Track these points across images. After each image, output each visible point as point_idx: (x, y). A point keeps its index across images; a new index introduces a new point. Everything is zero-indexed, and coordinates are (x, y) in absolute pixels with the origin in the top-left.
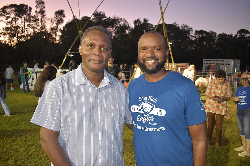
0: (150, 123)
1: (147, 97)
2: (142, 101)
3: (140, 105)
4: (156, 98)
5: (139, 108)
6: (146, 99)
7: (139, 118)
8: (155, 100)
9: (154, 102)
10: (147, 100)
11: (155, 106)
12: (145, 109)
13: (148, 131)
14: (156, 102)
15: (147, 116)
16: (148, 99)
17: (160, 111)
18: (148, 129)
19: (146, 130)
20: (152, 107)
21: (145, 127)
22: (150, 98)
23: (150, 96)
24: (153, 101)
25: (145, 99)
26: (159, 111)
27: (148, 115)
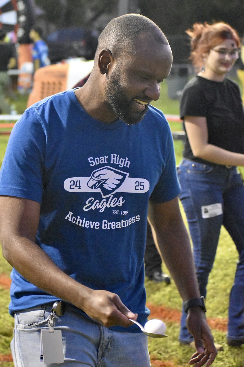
0: (115, 212)
1: (106, 157)
2: (97, 167)
3: (93, 175)
4: (127, 158)
5: (92, 183)
6: (106, 162)
7: (90, 204)
8: (126, 163)
9: (125, 165)
10: (109, 164)
11: (128, 174)
12: (104, 183)
13: (109, 228)
14: (128, 166)
15: (107, 199)
16: (109, 160)
17: (140, 184)
18: (110, 225)
19: (105, 227)
20: (121, 177)
21: (104, 221)
22: (115, 159)
23: (112, 155)
24: (123, 164)
25: (103, 162)
26: (137, 184)
27: (111, 195)
